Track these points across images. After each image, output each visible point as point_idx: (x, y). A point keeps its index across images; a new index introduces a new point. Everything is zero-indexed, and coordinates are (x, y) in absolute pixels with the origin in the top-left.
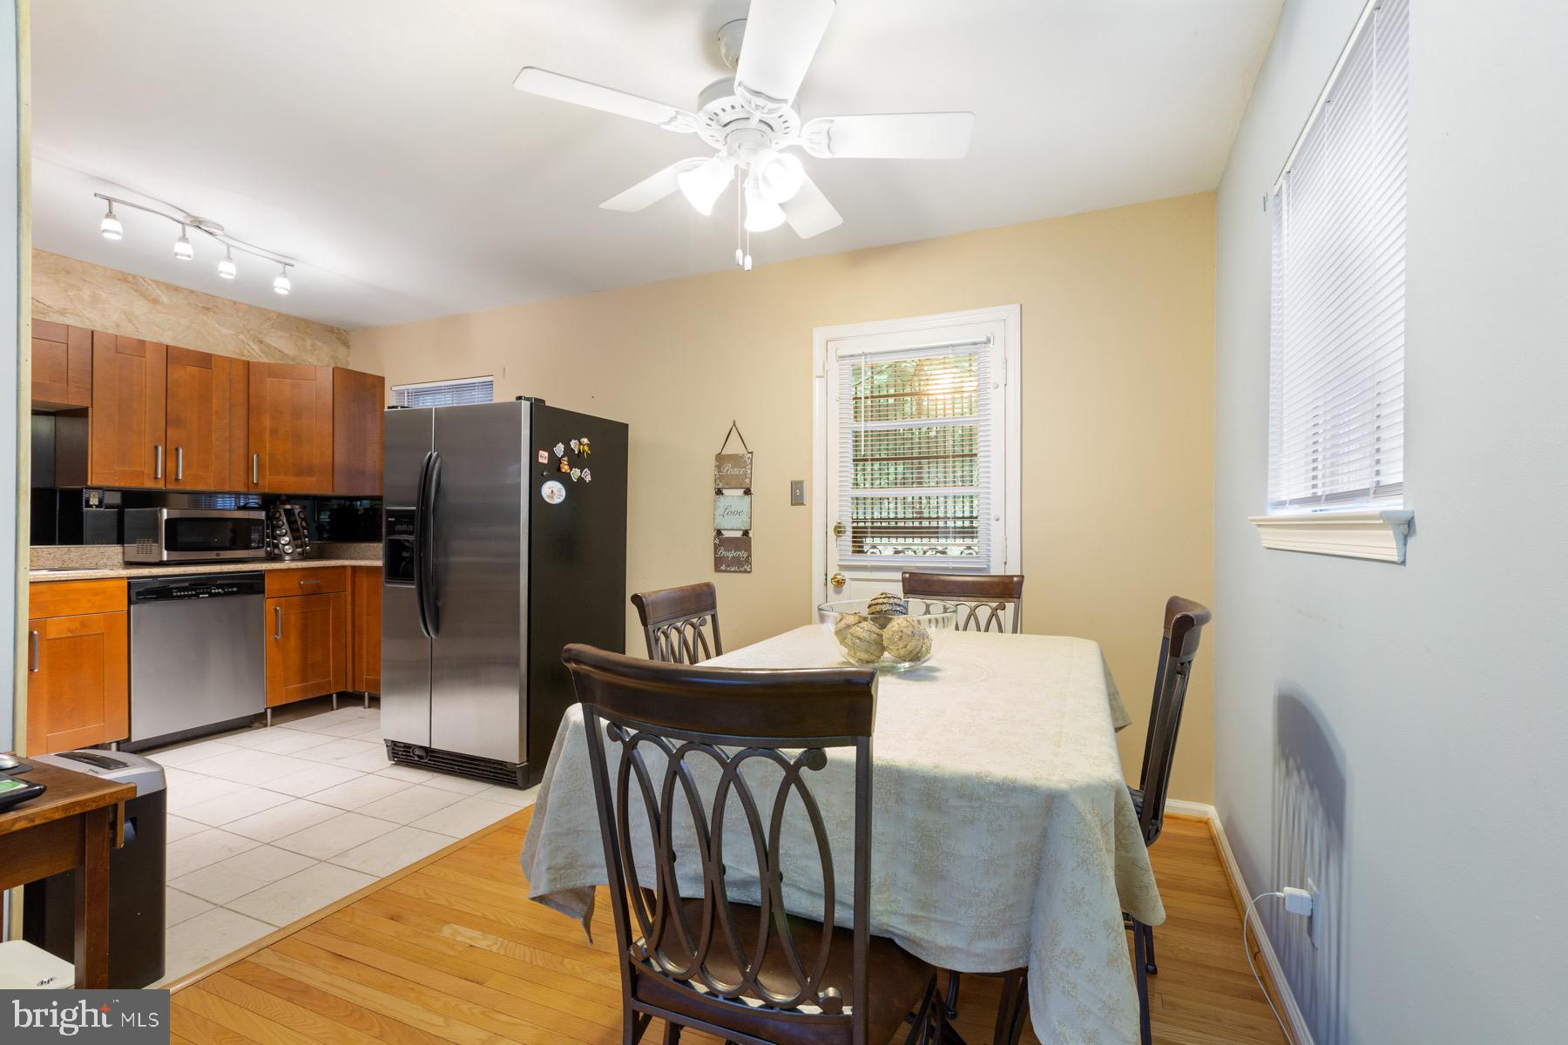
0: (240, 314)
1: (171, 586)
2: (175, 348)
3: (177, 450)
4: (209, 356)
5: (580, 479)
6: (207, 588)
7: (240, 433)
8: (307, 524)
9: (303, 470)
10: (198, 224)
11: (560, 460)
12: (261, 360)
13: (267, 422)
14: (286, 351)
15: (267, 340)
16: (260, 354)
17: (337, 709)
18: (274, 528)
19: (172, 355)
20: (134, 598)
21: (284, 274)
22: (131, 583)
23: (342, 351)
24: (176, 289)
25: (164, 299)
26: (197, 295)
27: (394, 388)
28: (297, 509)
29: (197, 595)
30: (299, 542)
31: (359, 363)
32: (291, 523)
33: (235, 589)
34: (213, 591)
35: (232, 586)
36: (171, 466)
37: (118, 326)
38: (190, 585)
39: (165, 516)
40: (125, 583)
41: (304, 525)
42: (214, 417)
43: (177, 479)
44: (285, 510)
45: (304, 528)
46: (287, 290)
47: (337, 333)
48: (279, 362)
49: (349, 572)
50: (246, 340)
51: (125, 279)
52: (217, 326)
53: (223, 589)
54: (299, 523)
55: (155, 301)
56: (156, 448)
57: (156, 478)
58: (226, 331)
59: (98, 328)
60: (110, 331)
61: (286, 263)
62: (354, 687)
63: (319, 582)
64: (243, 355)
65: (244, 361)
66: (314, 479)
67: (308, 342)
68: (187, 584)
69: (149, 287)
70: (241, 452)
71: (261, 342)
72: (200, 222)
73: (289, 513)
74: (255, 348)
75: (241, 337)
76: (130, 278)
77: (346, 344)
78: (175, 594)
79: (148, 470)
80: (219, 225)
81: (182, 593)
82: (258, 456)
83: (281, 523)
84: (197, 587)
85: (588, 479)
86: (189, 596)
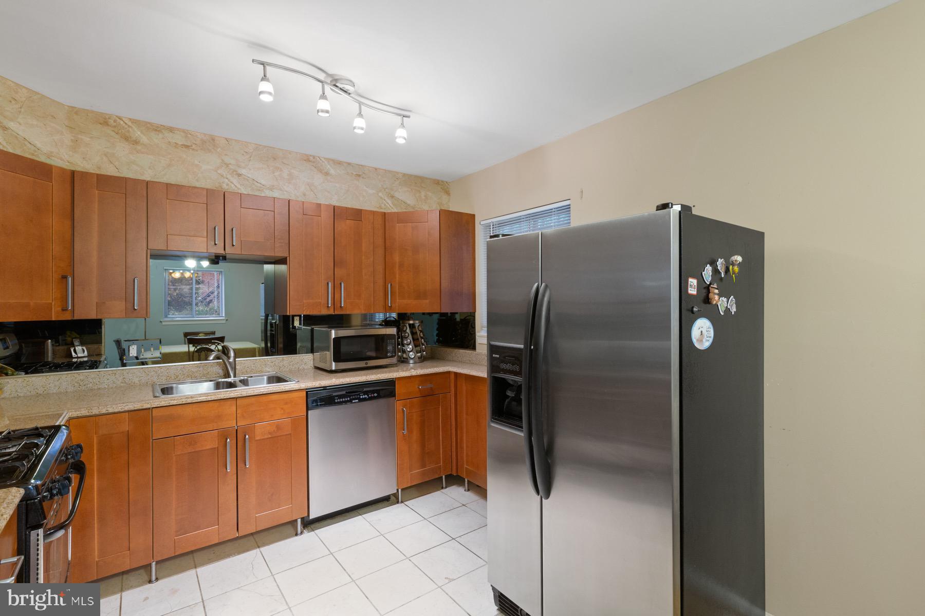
0: (380, 177)
1: (334, 394)
2: (339, 207)
3: (341, 284)
4: (361, 210)
5: (727, 310)
6: (357, 395)
7: (380, 268)
8: (423, 335)
9: (420, 295)
10: (335, 82)
11: (708, 288)
12: (393, 211)
13: (397, 259)
14: (408, 202)
15: (397, 195)
16: (392, 206)
17: (446, 487)
18: (403, 338)
19: (338, 213)
20: (310, 405)
21: (403, 125)
22: (308, 392)
23: (445, 197)
24: (339, 163)
25: (332, 172)
26: (352, 166)
27: (482, 223)
28: (417, 323)
29: (350, 401)
30: (418, 348)
31: (457, 206)
32: (413, 333)
33: (376, 395)
34: (361, 397)
35: (373, 392)
36: (337, 296)
37: (304, 195)
38: (346, 392)
39: (333, 336)
40: (304, 393)
41: (422, 335)
42: (363, 257)
43: (341, 307)
44: (410, 325)
45: (422, 338)
46: (405, 139)
47: (442, 185)
48: (405, 210)
49: (452, 376)
50: (383, 196)
51: (309, 159)
52: (365, 188)
53: (368, 396)
54: (418, 334)
55: (327, 174)
56: (328, 284)
57: (328, 307)
58: (371, 191)
59: (293, 197)
60: (300, 199)
61: (404, 114)
62: (457, 471)
63: (432, 386)
64: (381, 208)
65: (382, 212)
66: (427, 301)
67: (423, 194)
68: (344, 392)
69: (323, 163)
70: (380, 282)
71: (392, 197)
72: (336, 80)
73: (412, 326)
74: (389, 202)
75: (380, 194)
76: (311, 158)
77: (448, 193)
78: (336, 401)
79: (323, 301)
80: (351, 81)
81: (341, 400)
82: (391, 285)
83: (407, 334)
84: (352, 394)
85: (734, 310)
86: (346, 402)
